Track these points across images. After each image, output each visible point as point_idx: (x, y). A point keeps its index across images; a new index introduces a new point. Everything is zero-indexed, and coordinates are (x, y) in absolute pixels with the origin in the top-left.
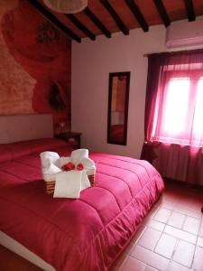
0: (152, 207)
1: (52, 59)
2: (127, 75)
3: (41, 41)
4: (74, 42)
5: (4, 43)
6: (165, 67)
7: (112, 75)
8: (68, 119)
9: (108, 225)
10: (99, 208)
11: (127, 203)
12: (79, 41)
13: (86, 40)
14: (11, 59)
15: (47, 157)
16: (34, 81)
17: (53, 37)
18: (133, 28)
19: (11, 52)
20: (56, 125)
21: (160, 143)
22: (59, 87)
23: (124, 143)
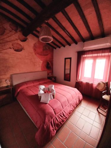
0: (76, 107)
1: (47, 55)
2: (70, 58)
3: (44, 50)
4: (54, 49)
5: (33, 52)
6: (83, 56)
7: (66, 59)
8: (52, 72)
9: (57, 115)
10: (54, 108)
11: (66, 106)
12: (56, 49)
13: (58, 48)
14: (35, 56)
15: (40, 87)
16: (42, 62)
17: (48, 48)
18: (72, 44)
19: (35, 54)
20: (48, 74)
21: (82, 82)
22: (49, 63)
23: (69, 81)
